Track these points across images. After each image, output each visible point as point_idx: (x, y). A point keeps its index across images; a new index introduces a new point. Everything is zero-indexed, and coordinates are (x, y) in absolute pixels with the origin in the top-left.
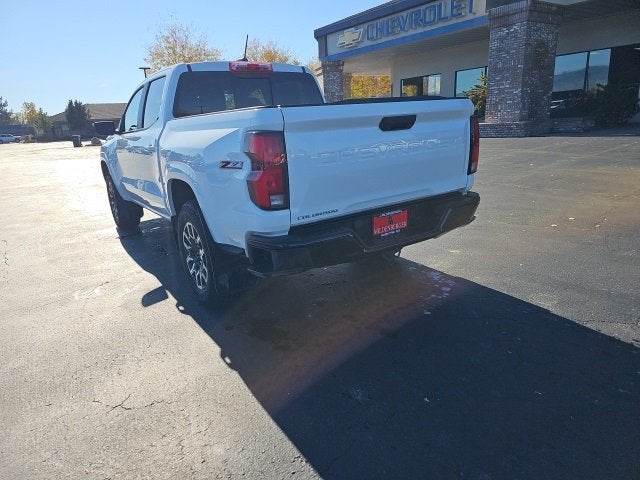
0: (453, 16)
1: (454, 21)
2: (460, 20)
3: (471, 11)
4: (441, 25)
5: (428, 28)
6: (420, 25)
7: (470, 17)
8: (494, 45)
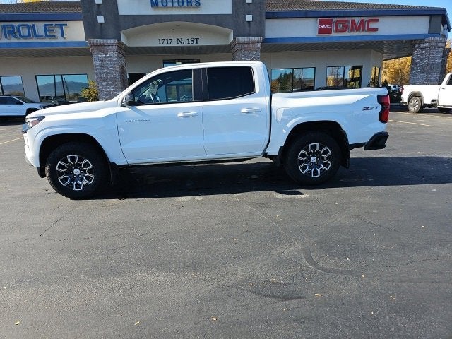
0: (47, 36)
1: (48, 40)
2: (53, 40)
3: (63, 36)
4: (35, 40)
5: (22, 41)
6: (15, 37)
7: (61, 40)
8: (97, 63)
